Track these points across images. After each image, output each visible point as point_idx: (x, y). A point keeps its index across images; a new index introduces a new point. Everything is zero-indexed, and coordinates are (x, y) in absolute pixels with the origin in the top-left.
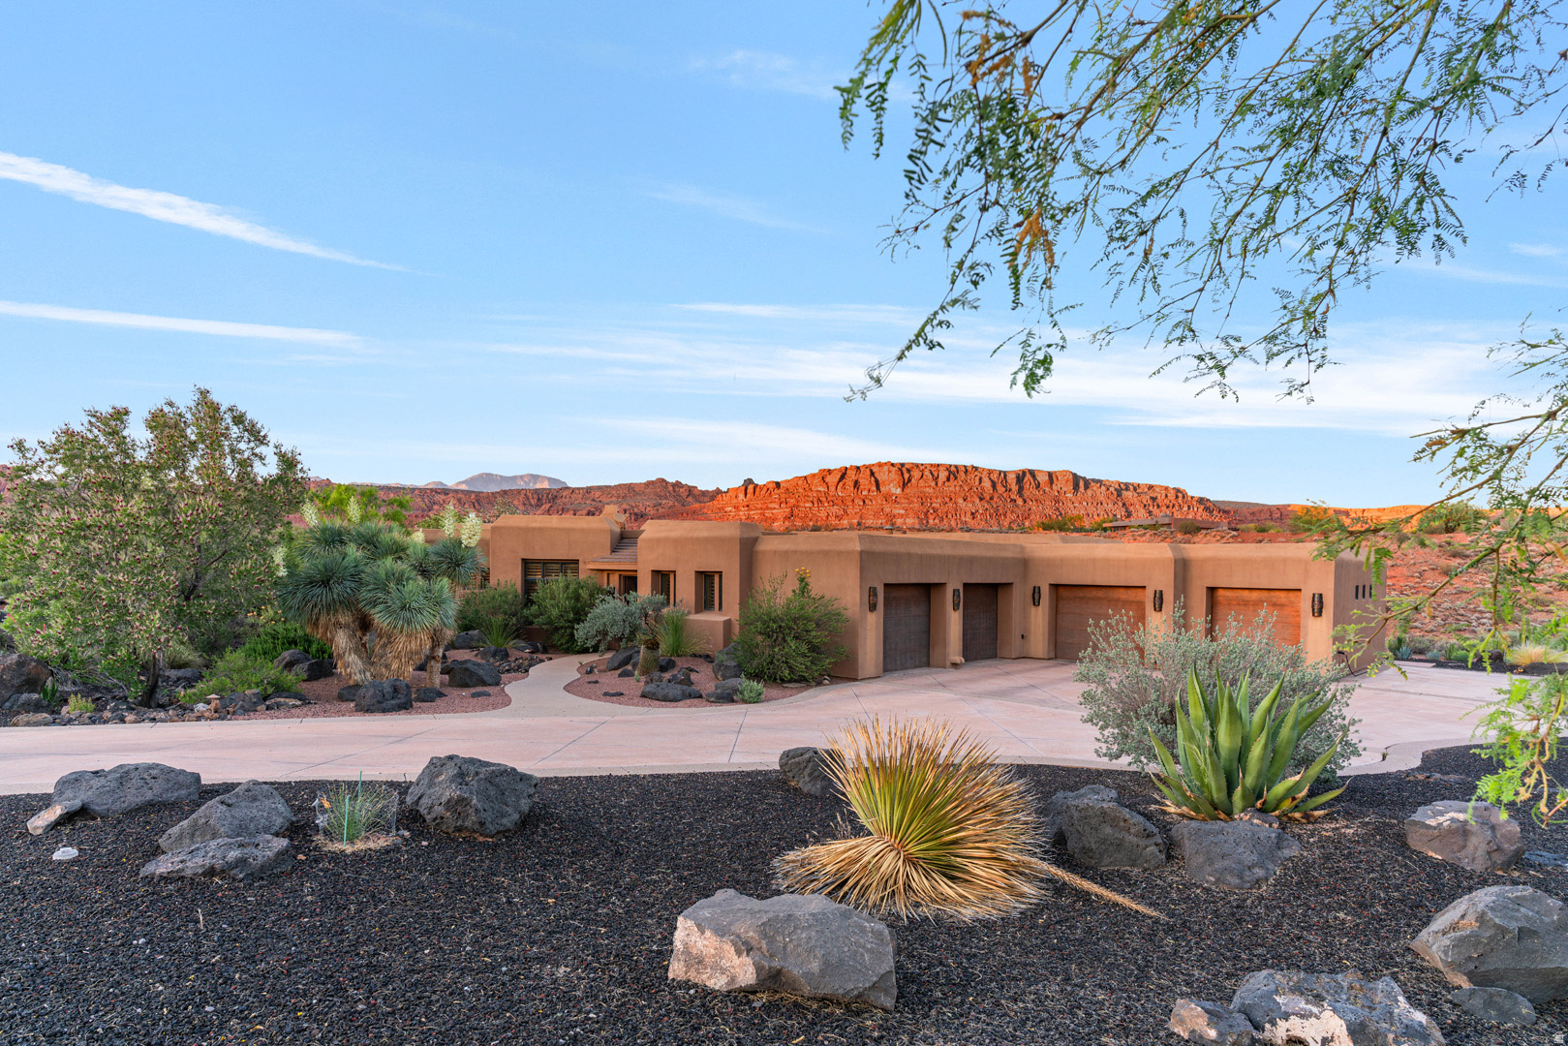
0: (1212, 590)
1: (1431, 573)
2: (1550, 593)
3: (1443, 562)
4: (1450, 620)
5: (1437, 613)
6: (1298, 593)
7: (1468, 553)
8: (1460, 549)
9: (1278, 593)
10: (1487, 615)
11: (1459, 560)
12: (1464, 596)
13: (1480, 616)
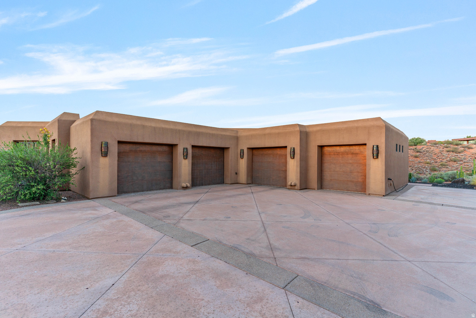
0: (321, 147)
1: (411, 157)
2: (446, 162)
3: (414, 154)
4: (417, 170)
5: (413, 168)
6: (364, 147)
7: (421, 151)
8: (419, 150)
9: (354, 147)
10: (428, 169)
11: (419, 153)
12: (421, 163)
13: (426, 169)
